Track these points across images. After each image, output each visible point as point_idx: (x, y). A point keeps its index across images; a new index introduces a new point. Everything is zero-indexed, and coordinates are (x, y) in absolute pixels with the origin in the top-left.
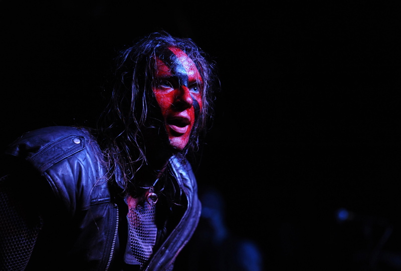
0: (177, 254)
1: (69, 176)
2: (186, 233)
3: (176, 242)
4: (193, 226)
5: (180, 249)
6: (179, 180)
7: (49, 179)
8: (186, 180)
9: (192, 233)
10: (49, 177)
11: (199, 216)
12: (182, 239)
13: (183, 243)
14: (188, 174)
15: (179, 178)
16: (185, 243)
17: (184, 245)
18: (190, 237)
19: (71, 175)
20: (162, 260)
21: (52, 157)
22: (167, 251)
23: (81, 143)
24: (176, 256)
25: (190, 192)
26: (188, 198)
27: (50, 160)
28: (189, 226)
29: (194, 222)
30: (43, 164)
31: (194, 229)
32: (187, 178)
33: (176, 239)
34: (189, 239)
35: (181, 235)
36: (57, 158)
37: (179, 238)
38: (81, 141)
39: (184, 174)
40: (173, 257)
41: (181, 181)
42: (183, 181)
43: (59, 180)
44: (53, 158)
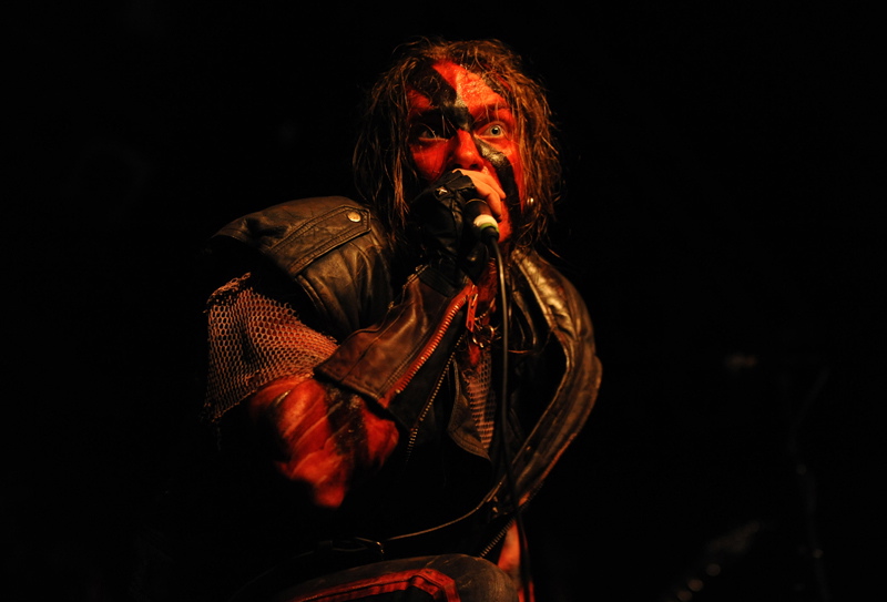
0: (556, 459)
1: (343, 279)
2: (571, 419)
3: (553, 436)
4: (586, 405)
5: (561, 451)
6: (547, 318)
7: (307, 288)
8: (562, 317)
9: (585, 418)
10: (308, 284)
11: (598, 386)
12: (564, 430)
13: (566, 438)
14: (566, 305)
15: (548, 314)
16: (572, 437)
17: (568, 443)
18: (580, 427)
19: (349, 278)
20: (527, 470)
21: (311, 246)
22: (536, 454)
23: (361, 221)
24: (554, 462)
25: (570, 339)
26: (565, 351)
27: (306, 251)
28: (577, 407)
29: (588, 399)
30: (293, 259)
31: (588, 412)
32: (565, 314)
33: (551, 430)
34: (578, 430)
35: (561, 422)
36: (319, 248)
37: (558, 429)
38: (362, 217)
39: (558, 305)
40: (547, 465)
41: (551, 320)
42: (556, 319)
43: (325, 289)
44: (313, 247)
